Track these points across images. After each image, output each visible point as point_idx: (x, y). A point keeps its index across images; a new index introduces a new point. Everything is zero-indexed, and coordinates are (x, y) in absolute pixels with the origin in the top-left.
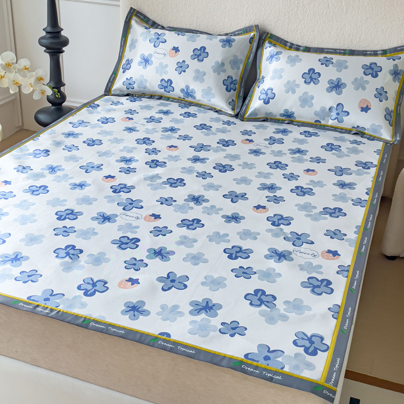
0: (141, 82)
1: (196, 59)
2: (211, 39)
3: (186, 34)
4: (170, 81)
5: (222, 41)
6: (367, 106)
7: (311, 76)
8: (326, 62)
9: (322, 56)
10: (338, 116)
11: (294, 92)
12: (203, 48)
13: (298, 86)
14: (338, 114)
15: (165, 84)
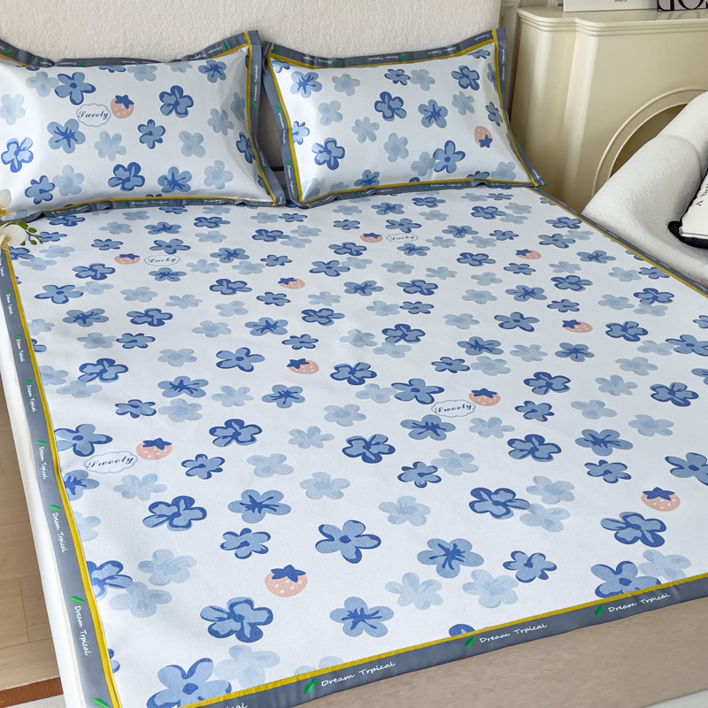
0: (69, 182)
1: (174, 112)
2: (182, 71)
3: (126, 67)
4: (135, 167)
5: (202, 69)
6: (487, 136)
7: (390, 106)
8: (399, 78)
9: (384, 69)
10: (447, 164)
11: (373, 138)
12: (177, 90)
13: (376, 126)
14: (447, 159)
15: (125, 175)
